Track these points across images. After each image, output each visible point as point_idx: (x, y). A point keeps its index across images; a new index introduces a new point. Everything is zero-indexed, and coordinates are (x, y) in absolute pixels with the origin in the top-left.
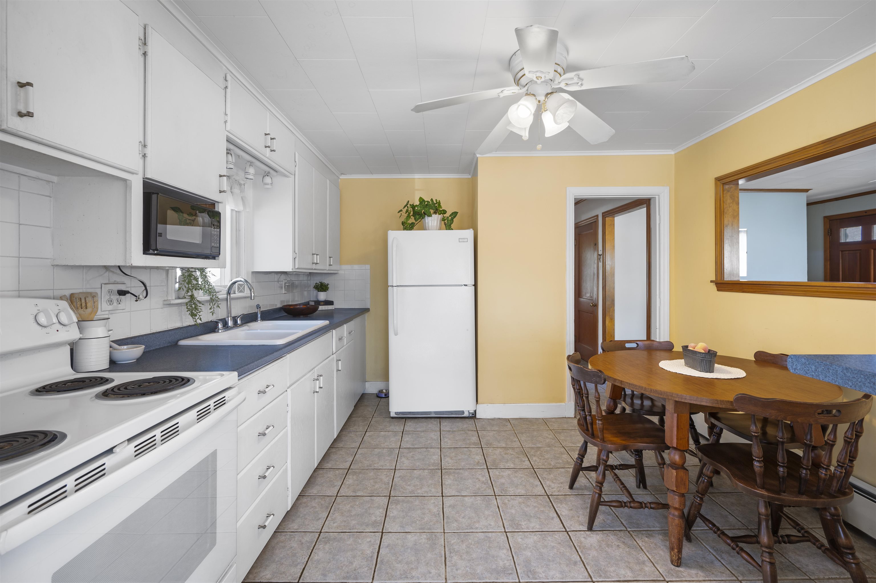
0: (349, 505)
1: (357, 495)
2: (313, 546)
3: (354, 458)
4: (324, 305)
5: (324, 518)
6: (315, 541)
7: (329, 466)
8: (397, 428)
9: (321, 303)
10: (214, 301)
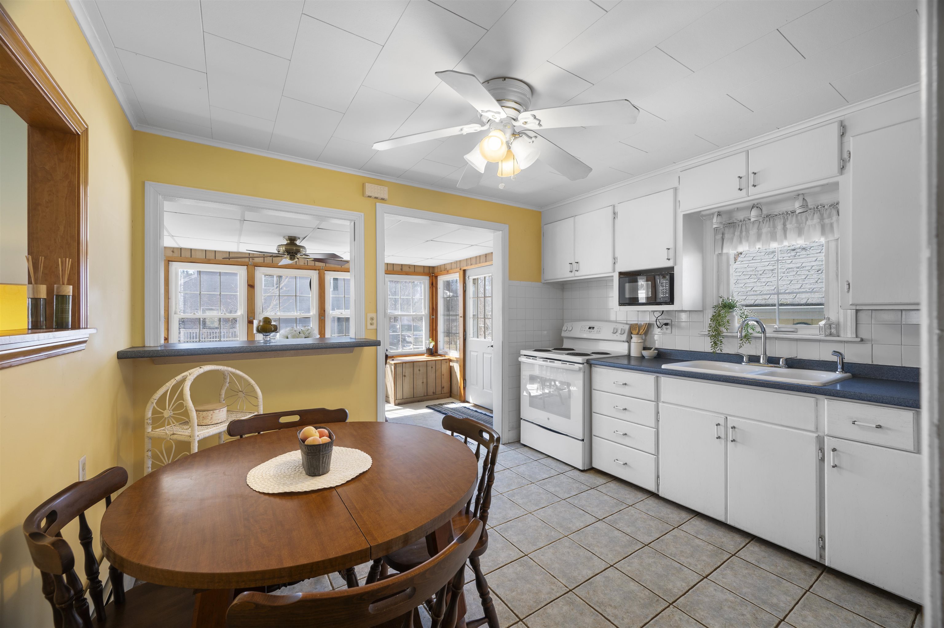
10: (747, 338)
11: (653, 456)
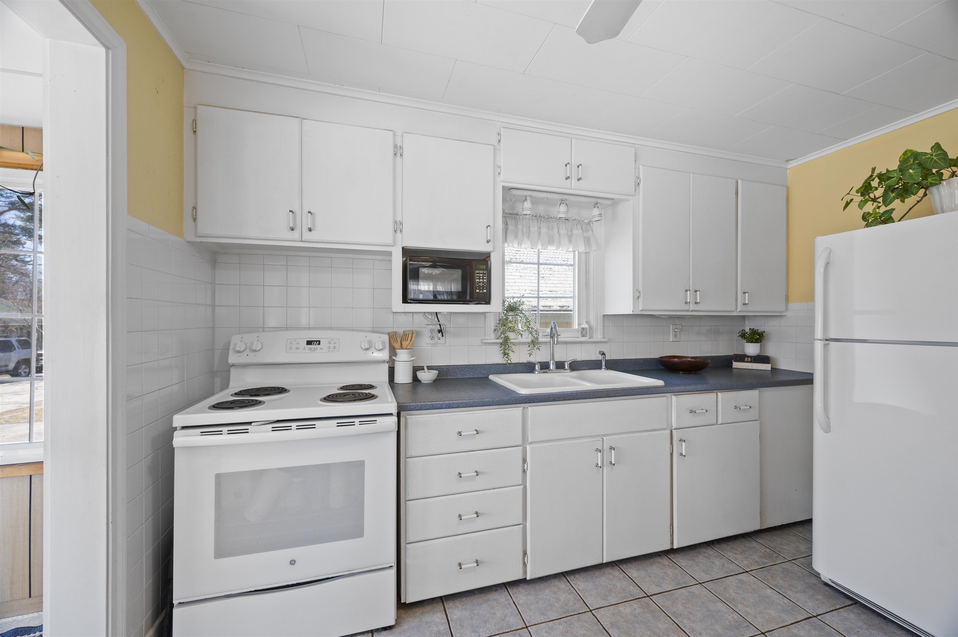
0: (585, 632)
1: (609, 631)
2: (504, 632)
3: (673, 590)
4: (751, 362)
5: (549, 618)
6: (512, 629)
7: (633, 575)
8: (810, 604)
9: (746, 359)
10: (534, 343)
11: (519, 526)
